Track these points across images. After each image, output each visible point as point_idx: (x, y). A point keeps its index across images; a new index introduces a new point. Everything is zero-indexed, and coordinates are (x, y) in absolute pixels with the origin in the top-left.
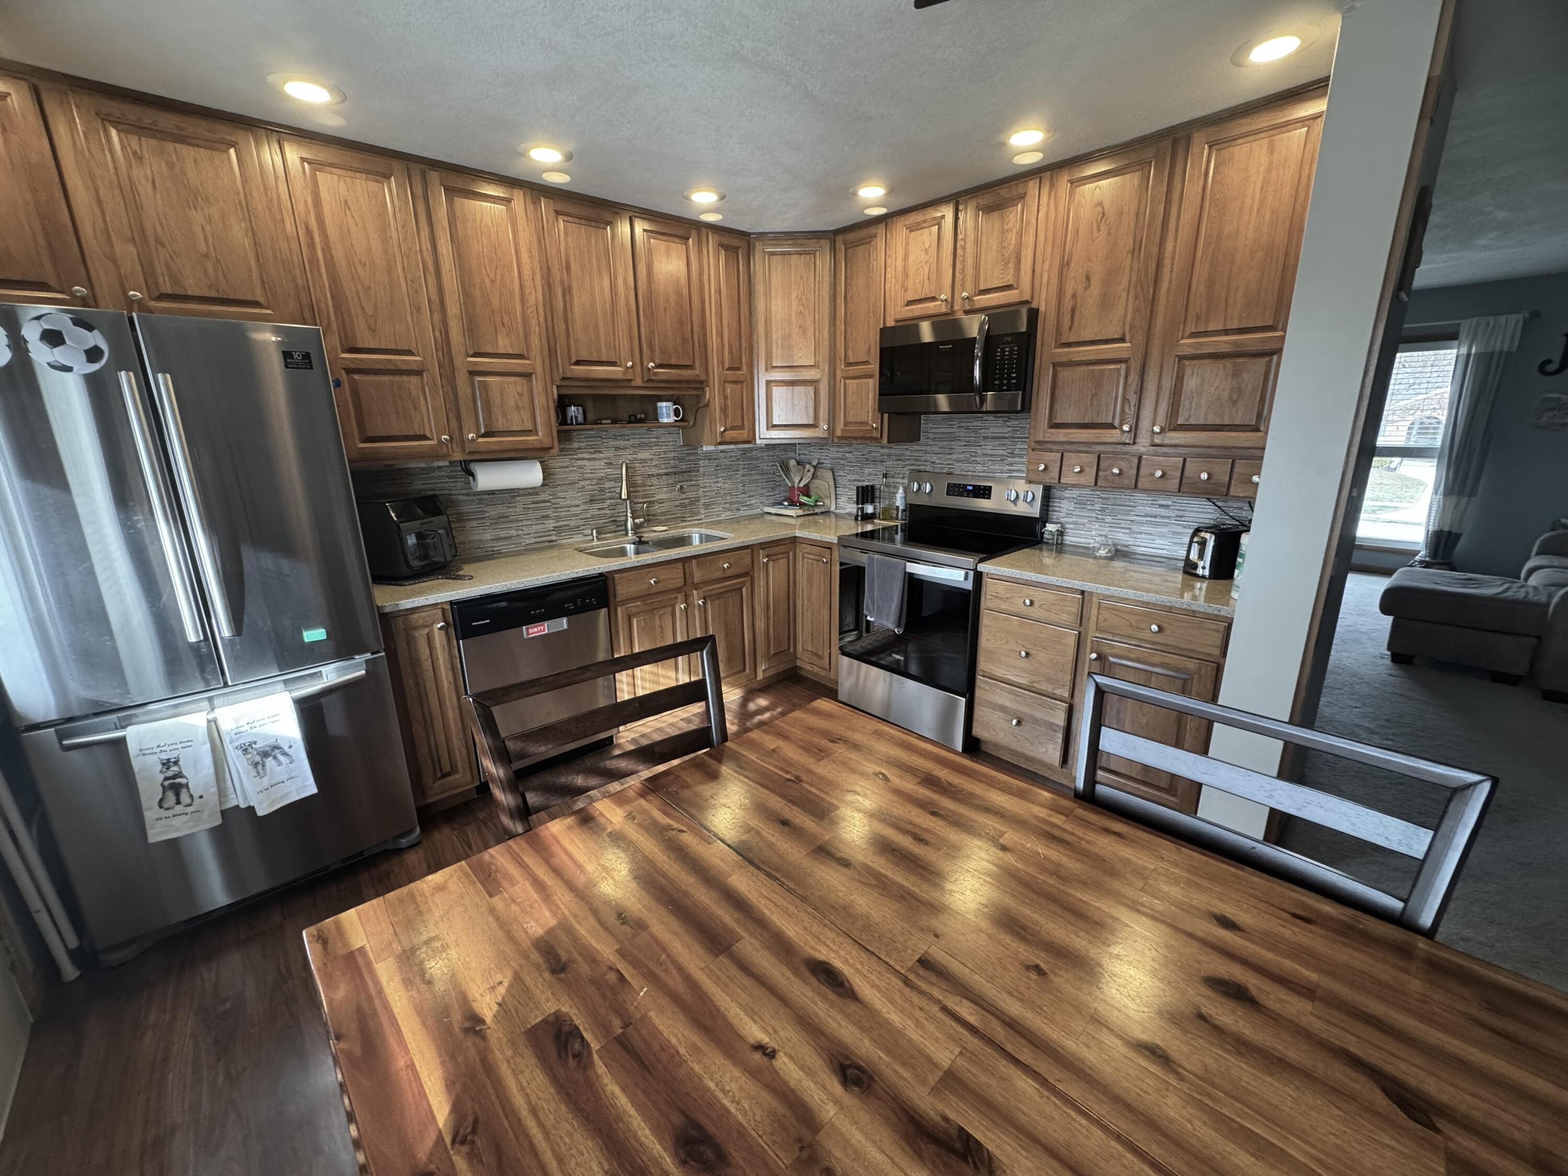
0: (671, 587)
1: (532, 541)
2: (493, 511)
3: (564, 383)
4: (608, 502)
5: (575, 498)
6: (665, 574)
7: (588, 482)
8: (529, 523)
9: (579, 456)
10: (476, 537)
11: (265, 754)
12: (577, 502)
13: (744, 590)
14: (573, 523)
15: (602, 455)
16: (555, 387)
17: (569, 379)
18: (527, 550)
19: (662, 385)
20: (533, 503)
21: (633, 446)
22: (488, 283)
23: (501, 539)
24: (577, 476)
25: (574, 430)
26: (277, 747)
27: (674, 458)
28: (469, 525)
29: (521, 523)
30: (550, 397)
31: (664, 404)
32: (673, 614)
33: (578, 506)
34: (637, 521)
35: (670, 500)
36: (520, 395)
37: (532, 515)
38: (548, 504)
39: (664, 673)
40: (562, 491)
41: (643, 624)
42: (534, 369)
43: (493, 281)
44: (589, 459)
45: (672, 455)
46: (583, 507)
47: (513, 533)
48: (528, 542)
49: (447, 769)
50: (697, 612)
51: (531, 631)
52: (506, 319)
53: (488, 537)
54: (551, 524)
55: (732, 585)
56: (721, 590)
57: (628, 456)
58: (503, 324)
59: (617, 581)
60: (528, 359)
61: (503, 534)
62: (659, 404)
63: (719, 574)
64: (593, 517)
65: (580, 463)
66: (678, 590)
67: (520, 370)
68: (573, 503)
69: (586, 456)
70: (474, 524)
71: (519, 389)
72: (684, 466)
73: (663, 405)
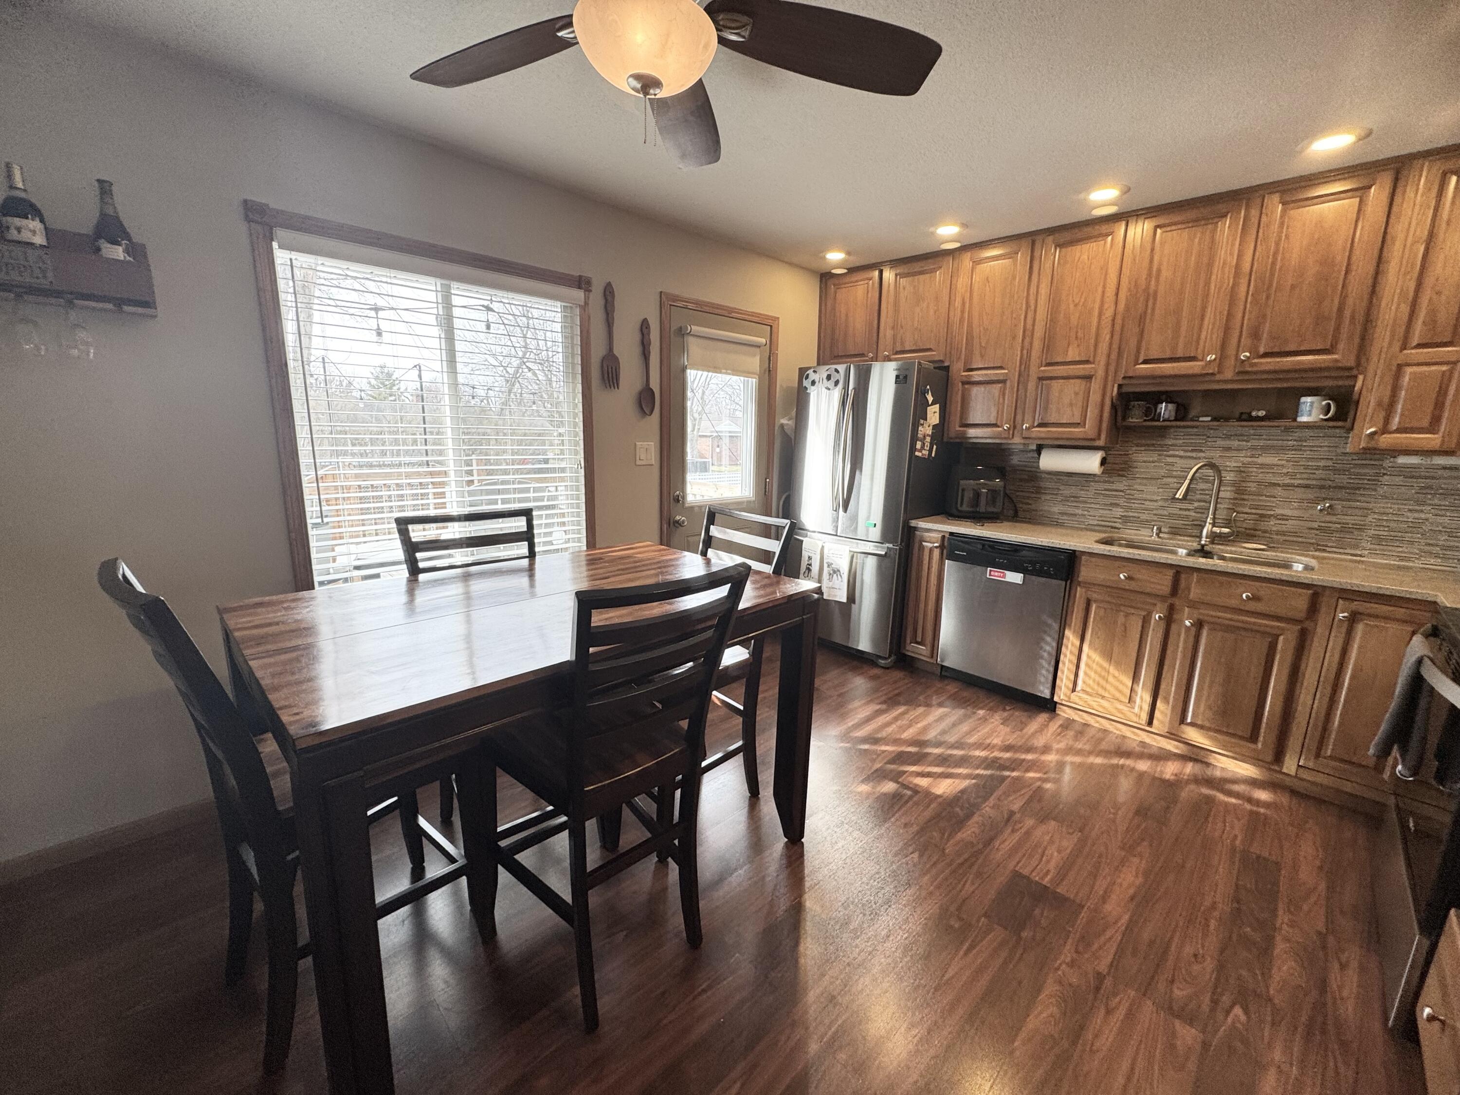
0: (1148, 590)
1: (1096, 523)
2: (1067, 491)
3: (1125, 382)
4: (1196, 504)
5: (1154, 493)
6: (1142, 574)
7: (1175, 480)
8: (1098, 506)
9: (1171, 452)
10: (1046, 508)
11: (834, 572)
12: (1155, 498)
13: (1281, 638)
14: (1144, 517)
15: (1202, 455)
16: (1116, 385)
17: (1131, 377)
18: (1087, 529)
19: (1265, 376)
20: (1106, 490)
21: (1253, 448)
22: (1072, 306)
23: (1066, 514)
24: (1162, 472)
25: (1172, 427)
26: (839, 571)
27: (1325, 468)
28: (1044, 497)
29: (1088, 505)
30: (1108, 394)
31: (1309, 399)
32: (1146, 621)
33: (1156, 501)
34: (1215, 529)
35: (1299, 518)
36: (1076, 394)
37: (1101, 500)
38: (1121, 493)
39: (1116, 673)
40: (1140, 484)
41: (1102, 612)
42: (1096, 372)
43: (1076, 305)
44: (1181, 457)
45: (1322, 463)
46: (1160, 503)
47: (1080, 512)
48: (1091, 522)
49: (919, 640)
50: (1183, 631)
51: (992, 573)
52: (1080, 335)
53: (1056, 509)
54: (1118, 512)
55: (1254, 623)
56: (1240, 625)
57: (1243, 458)
58: (1077, 337)
59: (1083, 562)
60: (1093, 363)
61: (1071, 510)
62: (1303, 399)
63: (1234, 603)
64: (1170, 515)
65: (1169, 460)
66: (1163, 598)
67: (1082, 373)
68: (1149, 497)
69: (1182, 453)
70: (1048, 497)
71: (1077, 389)
72: (1343, 480)
73: (1307, 401)
